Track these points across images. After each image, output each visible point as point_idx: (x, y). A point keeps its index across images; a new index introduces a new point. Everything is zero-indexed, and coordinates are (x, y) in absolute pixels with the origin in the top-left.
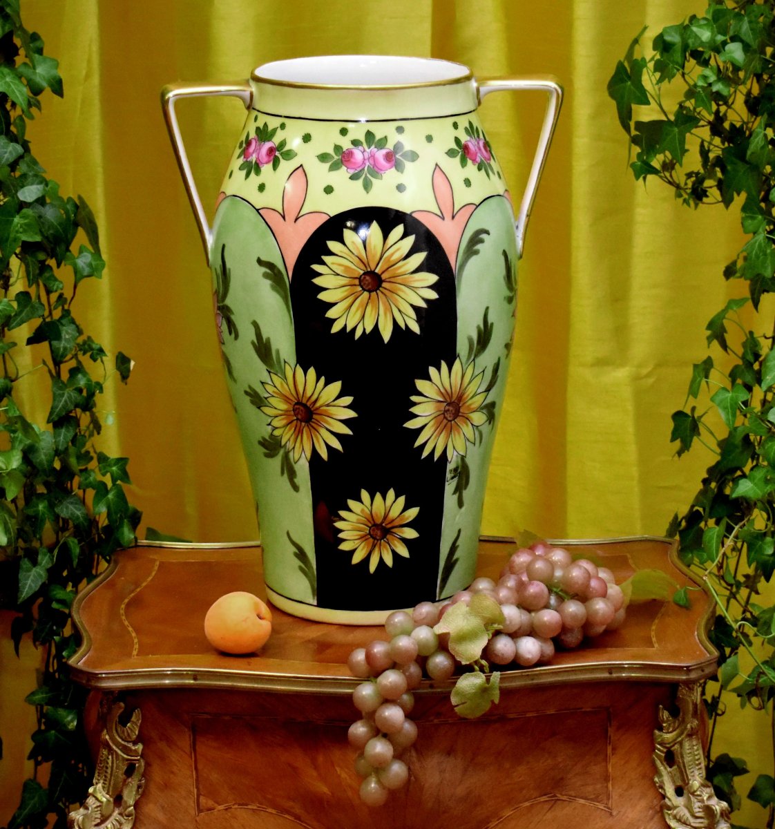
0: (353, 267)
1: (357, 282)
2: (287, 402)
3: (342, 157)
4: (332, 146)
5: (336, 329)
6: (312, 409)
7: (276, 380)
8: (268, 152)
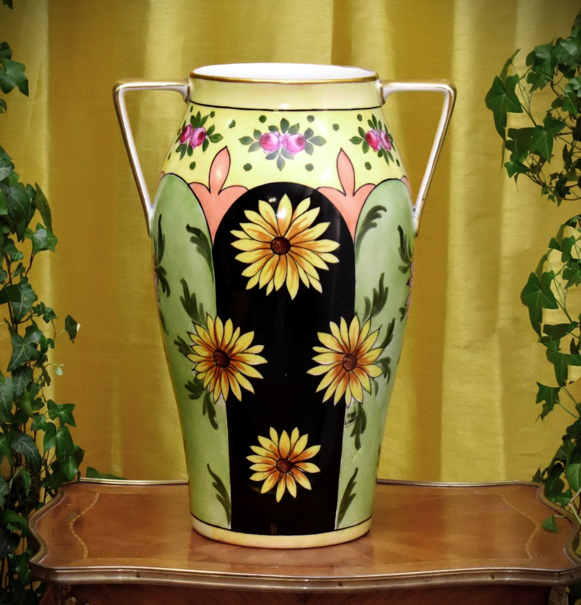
2: (209, 349)
3: (261, 140)
4: (253, 131)
5: (250, 286)
6: (229, 356)
7: (200, 331)
8: (200, 136)
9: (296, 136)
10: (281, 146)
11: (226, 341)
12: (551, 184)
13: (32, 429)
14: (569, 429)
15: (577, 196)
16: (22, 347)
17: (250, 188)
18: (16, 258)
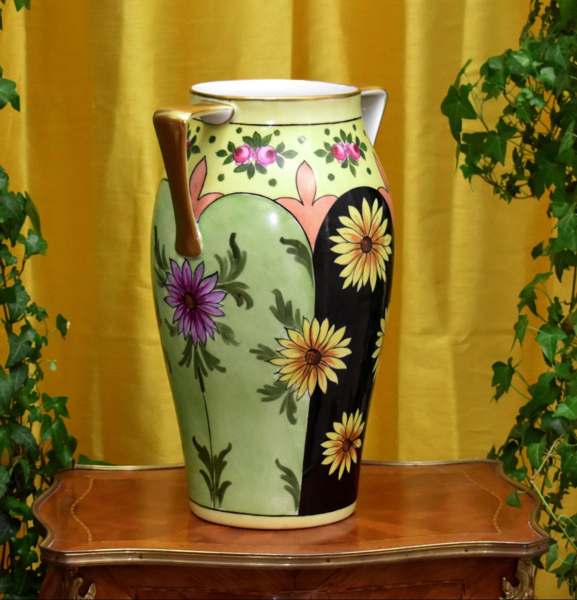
0: (357, 234)
1: (359, 246)
3: (332, 151)
4: (323, 144)
5: (346, 285)
6: (321, 353)
7: (293, 335)
8: (268, 155)
9: (353, 145)
10: (348, 155)
11: (321, 340)
12: (502, 183)
13: (29, 421)
14: (523, 410)
15: (526, 195)
16: (18, 346)
17: (339, 196)
18: (11, 262)
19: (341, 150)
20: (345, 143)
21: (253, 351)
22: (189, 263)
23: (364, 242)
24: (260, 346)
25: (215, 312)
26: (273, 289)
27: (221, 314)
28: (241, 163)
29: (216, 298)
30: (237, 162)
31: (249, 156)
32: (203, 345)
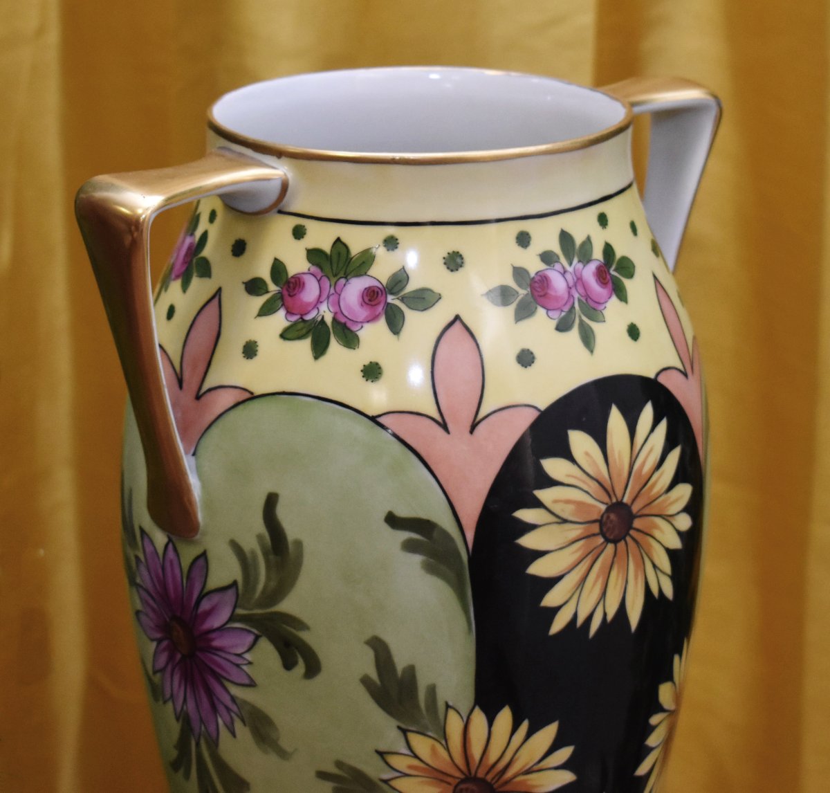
0: (589, 500)
1: (595, 528)
2: (442, 781)
3: (533, 288)
4: (510, 272)
5: (558, 625)
6: (495, 786)
7: (422, 745)
8: (366, 299)
9: (592, 267)
10: (576, 296)
11: (493, 755)
17: (543, 405)
19: (559, 284)
20: (571, 264)
21: (322, 775)
22: (175, 550)
23: (608, 517)
24: (339, 764)
25: (234, 674)
26: (368, 634)
27: (247, 681)
28: (298, 317)
29: (236, 643)
30: (289, 312)
31: (319, 301)
32: (214, 743)
